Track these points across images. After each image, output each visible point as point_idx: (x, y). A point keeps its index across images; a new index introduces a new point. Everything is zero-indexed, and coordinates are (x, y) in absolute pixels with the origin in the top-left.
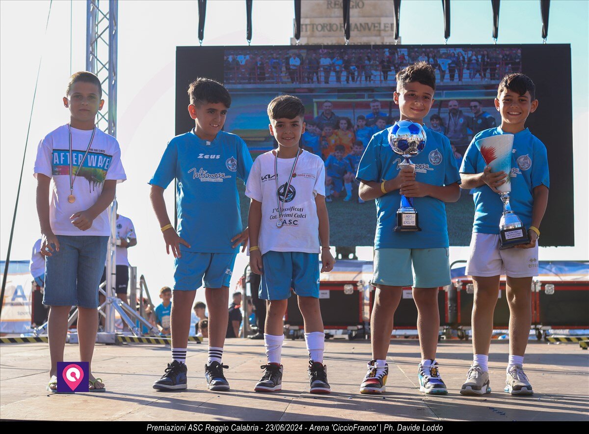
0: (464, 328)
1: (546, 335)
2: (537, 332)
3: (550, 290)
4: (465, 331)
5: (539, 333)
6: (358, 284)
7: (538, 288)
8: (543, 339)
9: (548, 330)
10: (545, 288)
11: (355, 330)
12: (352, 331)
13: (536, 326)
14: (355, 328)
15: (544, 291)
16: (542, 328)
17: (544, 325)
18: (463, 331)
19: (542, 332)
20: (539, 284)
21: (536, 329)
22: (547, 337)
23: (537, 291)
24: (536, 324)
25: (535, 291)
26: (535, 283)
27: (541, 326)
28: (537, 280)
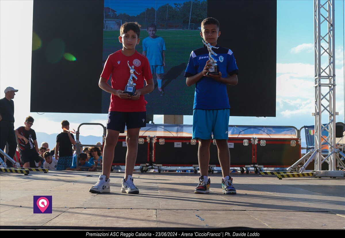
0: (211, 166)
1: (261, 171)
2: (255, 168)
3: (263, 143)
4: (211, 167)
5: (257, 169)
6: (147, 138)
7: (256, 142)
9: (262, 168)
10: (260, 142)
11: (145, 167)
12: (143, 167)
13: (254, 165)
14: (145, 165)
15: (260, 144)
16: (258, 167)
17: (259, 165)
18: (210, 168)
19: (258, 168)
21: (255, 167)
23: (256, 144)
24: (254, 164)
25: (254, 144)
26: (254, 139)
27: (257, 165)
28: (256, 138)
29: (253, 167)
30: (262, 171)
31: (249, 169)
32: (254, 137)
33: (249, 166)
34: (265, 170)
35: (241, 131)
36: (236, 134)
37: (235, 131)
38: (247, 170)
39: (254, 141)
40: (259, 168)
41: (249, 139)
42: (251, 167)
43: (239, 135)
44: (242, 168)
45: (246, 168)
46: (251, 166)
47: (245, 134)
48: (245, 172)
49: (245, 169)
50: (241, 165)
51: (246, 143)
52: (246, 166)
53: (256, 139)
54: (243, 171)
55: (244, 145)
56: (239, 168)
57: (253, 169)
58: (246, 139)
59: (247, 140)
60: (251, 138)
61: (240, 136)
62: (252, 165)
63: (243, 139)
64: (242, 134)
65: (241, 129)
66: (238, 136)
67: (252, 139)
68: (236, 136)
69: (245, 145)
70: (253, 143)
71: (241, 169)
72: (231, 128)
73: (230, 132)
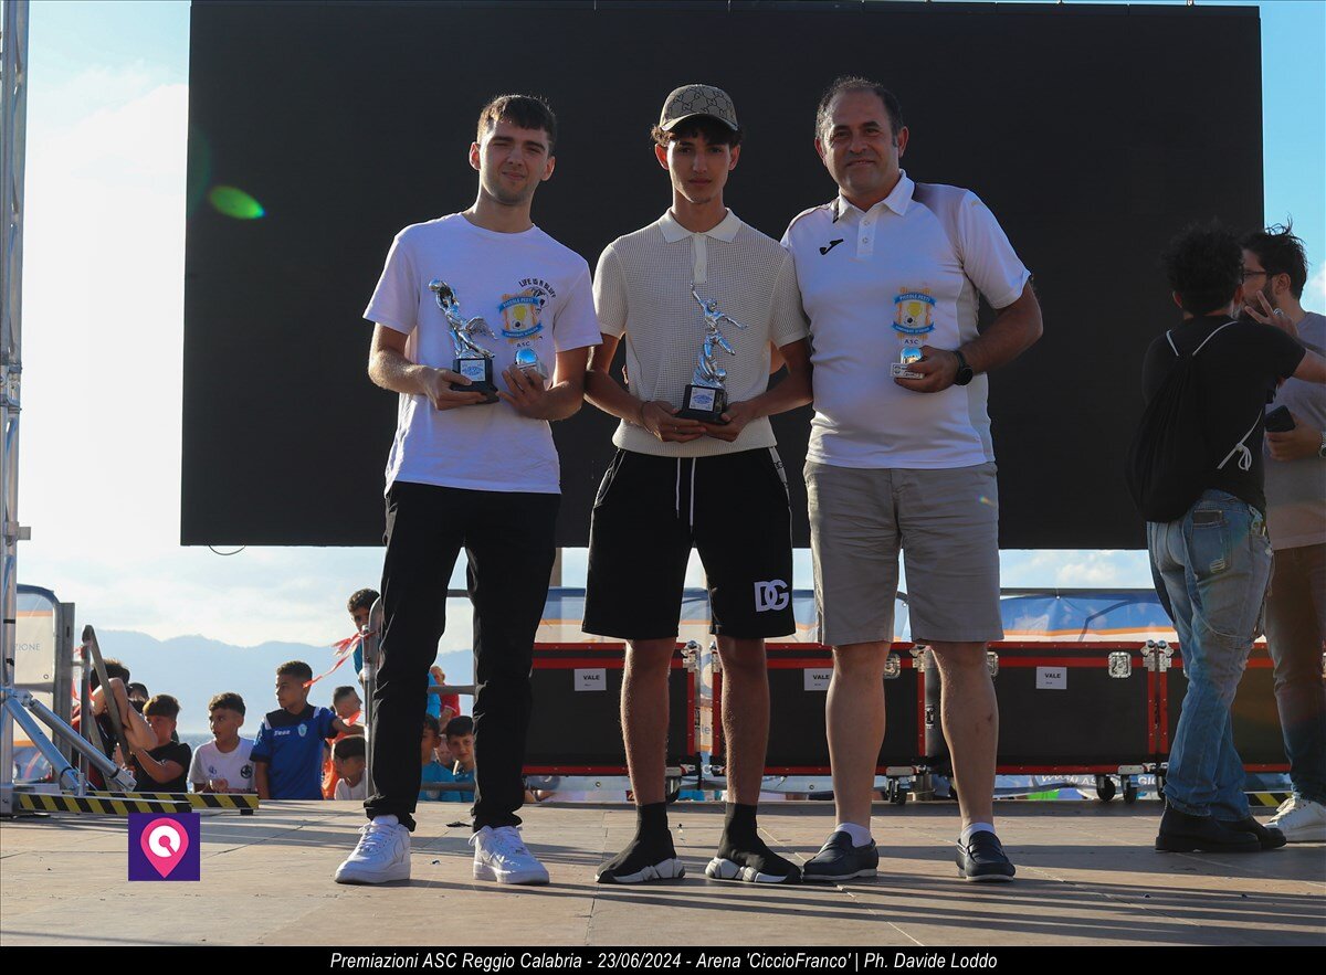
7: (1165, 663)
13: (1158, 765)
20: (1168, 651)
23: (1163, 669)
24: (1157, 759)
25: (1157, 668)
26: (1157, 648)
28: (1162, 642)
29: (1152, 772)
31: (1137, 783)
32: (1156, 641)
33: (1136, 768)
35: (1094, 612)
36: (1071, 628)
37: (1068, 617)
38: (1128, 784)
39: (1157, 657)
41: (1134, 649)
42: (1146, 772)
43: (1084, 633)
44: (1102, 779)
45: (1124, 777)
46: (1146, 768)
47: (1109, 627)
48: (1119, 796)
49: (1117, 782)
50: (1099, 764)
51: (1120, 668)
52: (1124, 769)
53: (1163, 648)
54: (1106, 791)
55: (1115, 676)
56: (1089, 780)
58: (1120, 651)
59: (1123, 654)
60: (1143, 644)
61: (1091, 637)
62: (1149, 766)
63: (1104, 649)
64: (1097, 630)
65: (1092, 607)
66: (1081, 638)
67: (1146, 651)
68: (1072, 637)
69: (1118, 676)
70: (1152, 668)
71: (1097, 781)
72: (1049, 603)
73: (1045, 619)
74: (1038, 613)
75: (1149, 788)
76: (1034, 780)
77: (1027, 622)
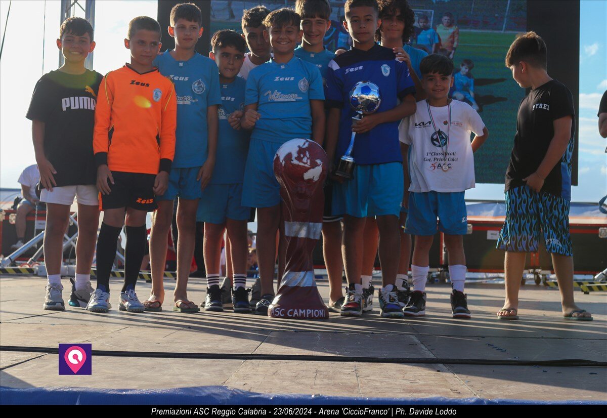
1: (546, 280)
2: (536, 276)
5: (538, 277)
8: (541, 284)
9: (548, 275)
13: (534, 270)
16: (541, 273)
17: (543, 269)
19: (541, 276)
21: (535, 273)
22: (547, 282)
24: (534, 268)
27: (540, 270)
29: (532, 273)
30: (548, 280)
31: (526, 277)
34: (553, 279)
40: (543, 275)
42: (529, 273)
46: (529, 271)
57: (532, 276)
62: (531, 270)
72: (495, 205)
73: (492, 212)
74: (489, 210)
75: (531, 279)
76: (486, 276)
77: (485, 213)
